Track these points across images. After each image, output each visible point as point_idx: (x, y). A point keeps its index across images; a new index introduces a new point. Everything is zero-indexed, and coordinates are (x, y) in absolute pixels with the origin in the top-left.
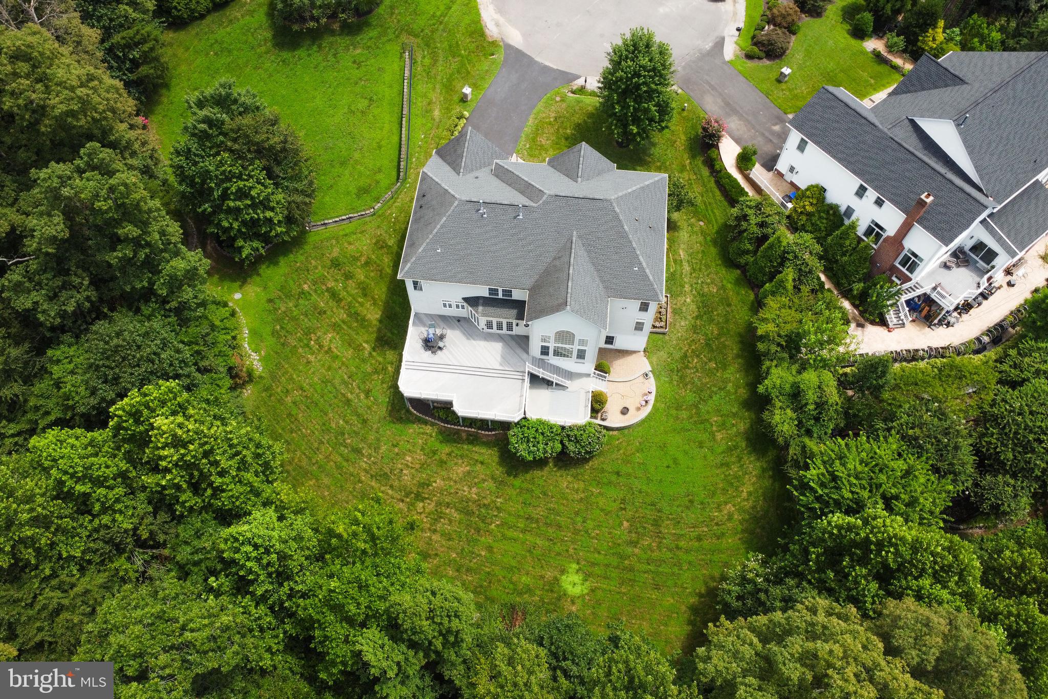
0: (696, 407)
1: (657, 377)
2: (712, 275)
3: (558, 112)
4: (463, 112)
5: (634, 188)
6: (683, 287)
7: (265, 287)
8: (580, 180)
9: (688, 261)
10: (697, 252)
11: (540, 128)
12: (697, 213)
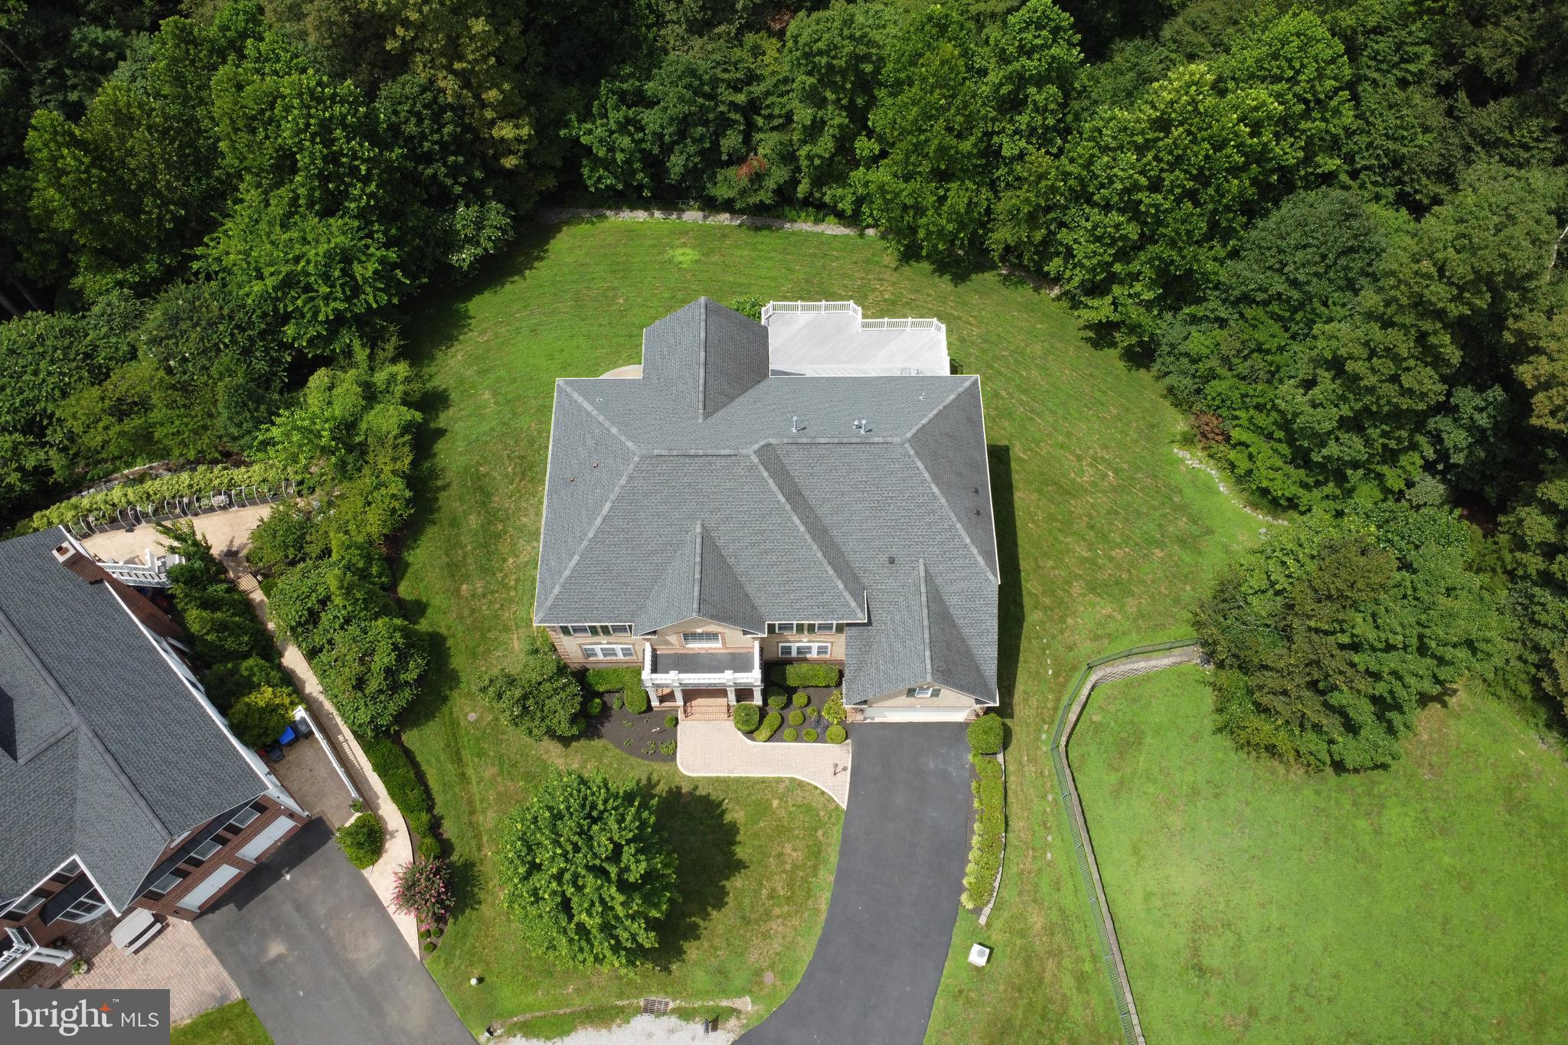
0: (514, 414)
2: (466, 612)
3: (766, 936)
4: (977, 911)
5: (599, 520)
6: (517, 580)
7: (1226, 550)
8: (698, 529)
9: (506, 629)
10: (488, 651)
11: (799, 890)
12: (478, 739)
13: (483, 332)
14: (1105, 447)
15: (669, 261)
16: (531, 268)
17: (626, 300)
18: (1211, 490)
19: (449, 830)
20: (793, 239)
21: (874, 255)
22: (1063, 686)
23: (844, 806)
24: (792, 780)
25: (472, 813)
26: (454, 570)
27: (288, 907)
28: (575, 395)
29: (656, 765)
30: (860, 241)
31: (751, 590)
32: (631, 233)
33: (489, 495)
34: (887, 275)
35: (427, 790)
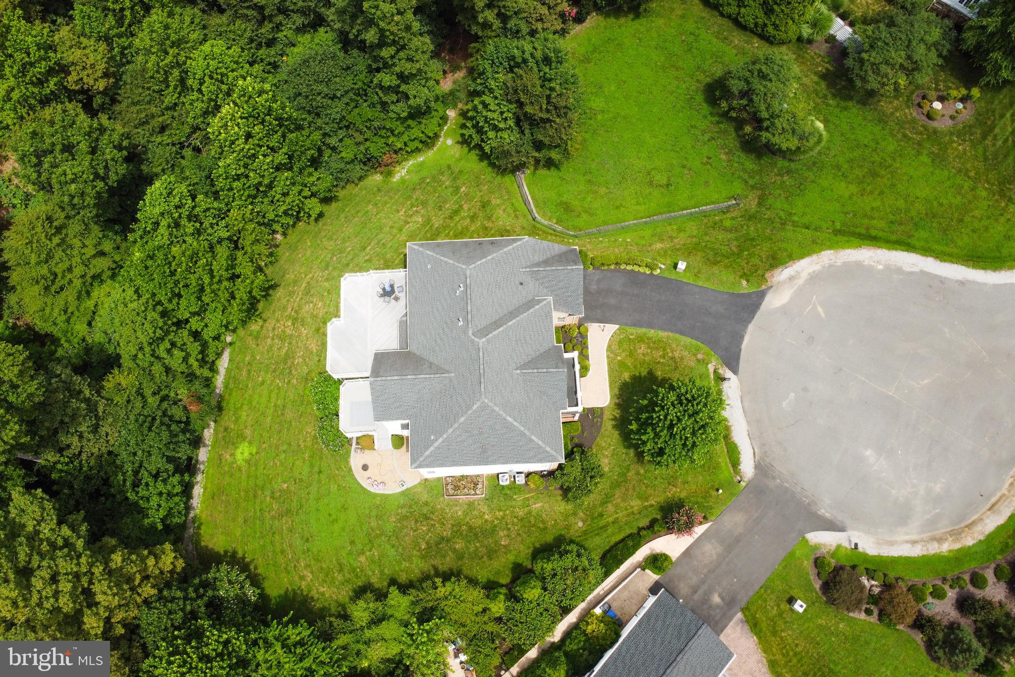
0: (381, 535)
1: (403, 493)
2: (519, 539)
3: (682, 359)
4: (660, 268)
5: (515, 423)
6: (500, 510)
7: (459, 160)
8: (518, 371)
9: (530, 513)
10: (543, 522)
11: (657, 344)
12: (593, 519)
13: (302, 578)
14: (398, 211)
15: (248, 462)
16: (244, 558)
17: (285, 482)
18: (421, 165)
19: (644, 522)
20: (231, 385)
21: (250, 335)
22: (544, 232)
23: (618, 326)
24: (607, 351)
25: (633, 513)
27: (696, 597)
28: (427, 453)
29: (605, 417)
30: (238, 344)
31: (542, 351)
32: (212, 497)
33: (443, 538)
34: (270, 325)
35: (628, 537)
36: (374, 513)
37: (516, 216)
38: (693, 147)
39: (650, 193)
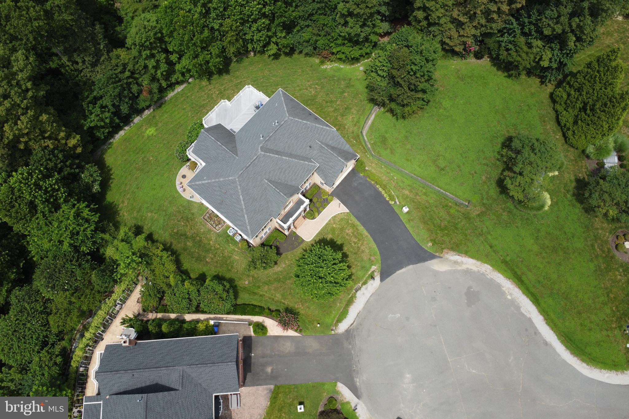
0: (165, 211)
1: (188, 201)
2: (215, 264)
3: (363, 252)
4: (395, 202)
5: (242, 202)
6: (219, 244)
7: (358, 80)
8: (266, 181)
9: (230, 257)
10: (232, 267)
11: (358, 236)
12: (254, 285)
13: (123, 202)
14: (308, 81)
15: (149, 137)
16: (111, 175)
17: (152, 157)
18: (340, 69)
19: (273, 308)
20: (173, 101)
21: (199, 85)
22: (360, 141)
23: (348, 211)
24: (332, 217)
25: (273, 299)
26: (199, 259)
27: (261, 360)
28: (197, 183)
29: (301, 246)
30: (191, 85)
31: (289, 183)
32: (125, 140)
33: (185, 235)
34: (210, 87)
35: (259, 306)
36: (170, 199)
37: (355, 125)
38: (473, 161)
39: (430, 166)
